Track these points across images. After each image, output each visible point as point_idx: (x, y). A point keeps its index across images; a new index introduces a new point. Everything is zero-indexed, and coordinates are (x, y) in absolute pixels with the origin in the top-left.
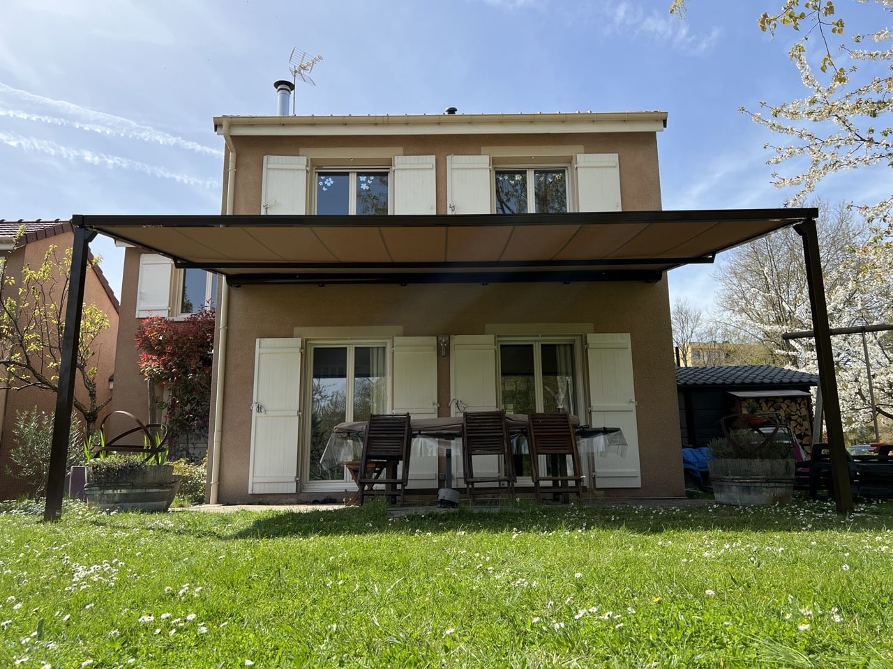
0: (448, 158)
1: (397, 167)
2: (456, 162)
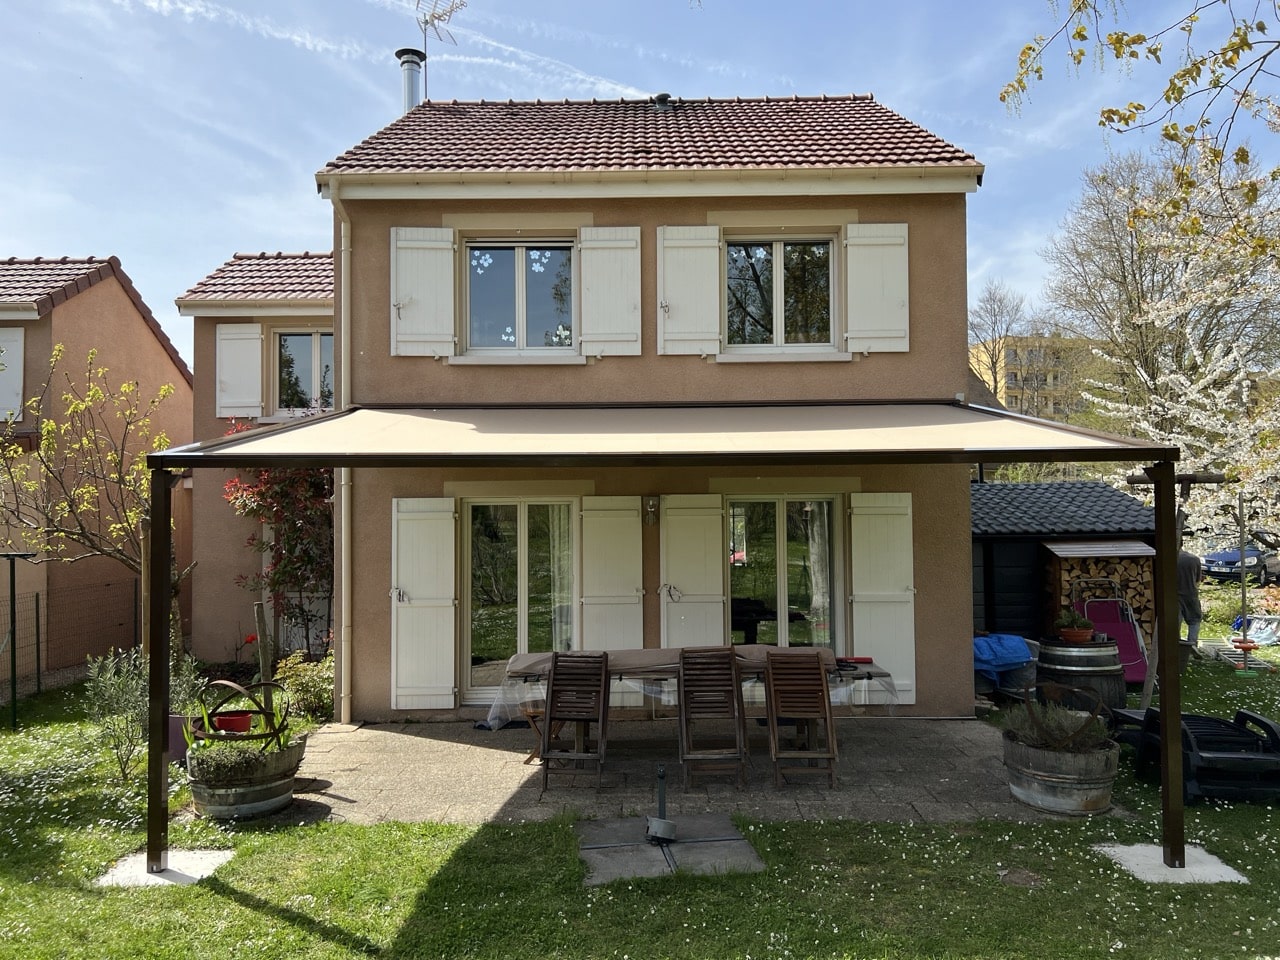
0: (659, 230)
1: (584, 245)
2: (672, 237)
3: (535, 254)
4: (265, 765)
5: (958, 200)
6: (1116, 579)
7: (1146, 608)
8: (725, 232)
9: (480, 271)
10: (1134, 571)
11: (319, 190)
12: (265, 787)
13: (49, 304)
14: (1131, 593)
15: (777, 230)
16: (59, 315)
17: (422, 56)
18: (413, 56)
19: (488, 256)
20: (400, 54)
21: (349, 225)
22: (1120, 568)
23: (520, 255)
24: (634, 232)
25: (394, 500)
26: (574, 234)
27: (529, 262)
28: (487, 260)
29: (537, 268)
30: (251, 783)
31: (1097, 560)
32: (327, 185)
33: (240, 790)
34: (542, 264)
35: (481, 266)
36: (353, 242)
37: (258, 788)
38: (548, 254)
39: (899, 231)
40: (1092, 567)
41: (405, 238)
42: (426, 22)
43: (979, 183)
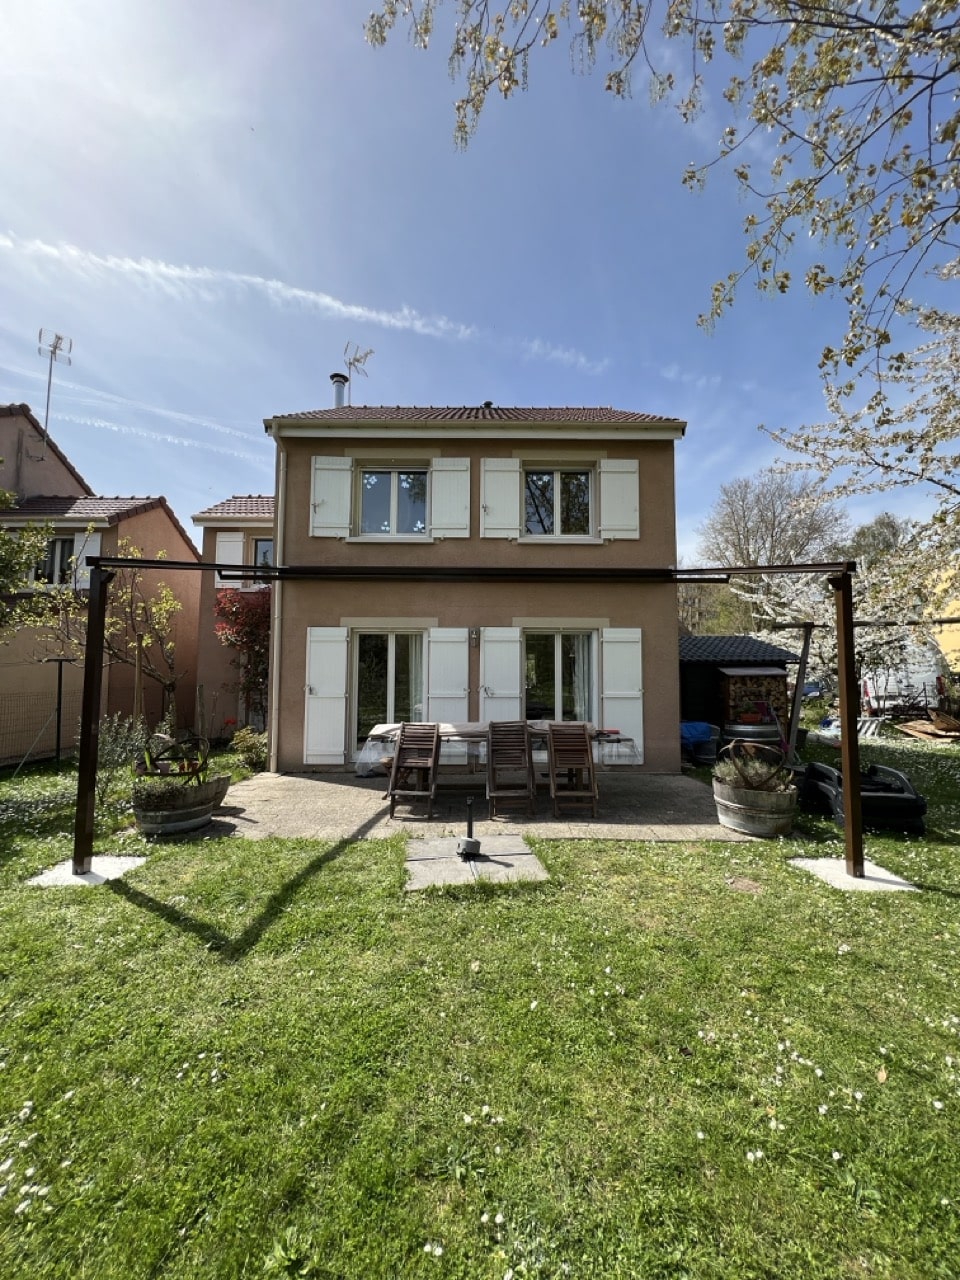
0: (482, 460)
1: (435, 468)
2: (489, 464)
3: (403, 477)
4: (185, 795)
5: (669, 445)
6: (763, 689)
7: (781, 708)
8: (524, 463)
9: (369, 487)
10: (774, 685)
11: (266, 431)
12: (185, 811)
13: (117, 519)
14: (772, 698)
15: (557, 463)
16: (123, 526)
17: (346, 379)
18: (340, 379)
19: (374, 477)
20: (332, 377)
21: (285, 454)
22: (765, 683)
23: (394, 477)
24: (467, 461)
25: (309, 629)
26: (428, 463)
27: (400, 481)
28: (373, 480)
29: (405, 485)
30: (174, 808)
31: (751, 677)
32: (271, 427)
33: (165, 813)
34: (408, 483)
35: (370, 484)
36: (287, 465)
37: (180, 812)
38: (412, 476)
39: (632, 465)
40: (748, 682)
41: (320, 462)
42: (350, 364)
43: (683, 434)
